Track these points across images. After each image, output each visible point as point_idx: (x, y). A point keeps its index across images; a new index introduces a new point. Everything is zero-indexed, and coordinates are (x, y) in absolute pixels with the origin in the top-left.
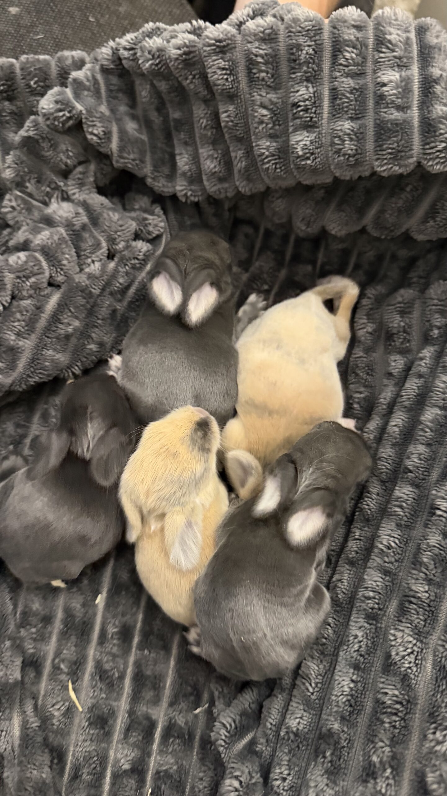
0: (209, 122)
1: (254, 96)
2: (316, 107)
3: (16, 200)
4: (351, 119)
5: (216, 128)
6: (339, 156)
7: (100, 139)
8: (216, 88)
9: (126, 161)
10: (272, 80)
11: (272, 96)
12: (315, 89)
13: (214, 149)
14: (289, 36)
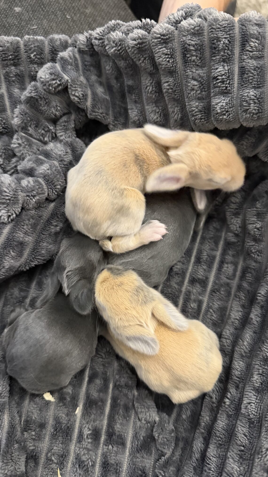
0: (154, 89)
1: (187, 72)
2: (230, 80)
3: (21, 138)
4: (255, 88)
5: (159, 93)
6: (246, 114)
7: (80, 99)
8: (160, 66)
9: (97, 114)
10: (200, 61)
11: (200, 72)
12: (229, 67)
13: (156, 106)
14: (212, 31)
